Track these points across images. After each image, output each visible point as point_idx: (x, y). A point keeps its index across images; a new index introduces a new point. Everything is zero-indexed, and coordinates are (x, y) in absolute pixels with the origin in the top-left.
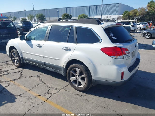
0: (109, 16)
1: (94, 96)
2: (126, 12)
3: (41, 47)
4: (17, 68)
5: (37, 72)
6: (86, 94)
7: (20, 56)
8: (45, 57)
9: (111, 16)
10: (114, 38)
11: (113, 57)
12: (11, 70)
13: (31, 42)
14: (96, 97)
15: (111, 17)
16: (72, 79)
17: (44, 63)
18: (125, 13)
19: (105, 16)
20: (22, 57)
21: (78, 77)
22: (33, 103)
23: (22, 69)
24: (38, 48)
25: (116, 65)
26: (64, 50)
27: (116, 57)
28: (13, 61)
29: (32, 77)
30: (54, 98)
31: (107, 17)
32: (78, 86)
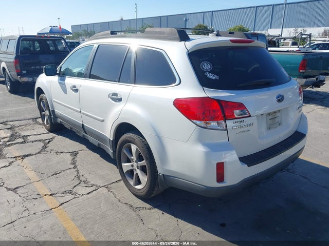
0: (300, 29)
1: (163, 214)
3: (77, 91)
4: (48, 132)
5: (78, 143)
6: (148, 206)
7: (50, 109)
8: (84, 114)
10: (210, 76)
11: (198, 122)
12: (35, 135)
13: (64, 80)
14: (167, 216)
16: (126, 166)
17: (83, 125)
19: (292, 30)
20: (53, 111)
21: (135, 164)
22: (28, 209)
23: (54, 135)
24: (74, 92)
25: (205, 145)
26: (111, 100)
27: (207, 123)
28: (43, 117)
29: (62, 153)
30: (76, 204)
32: (136, 185)
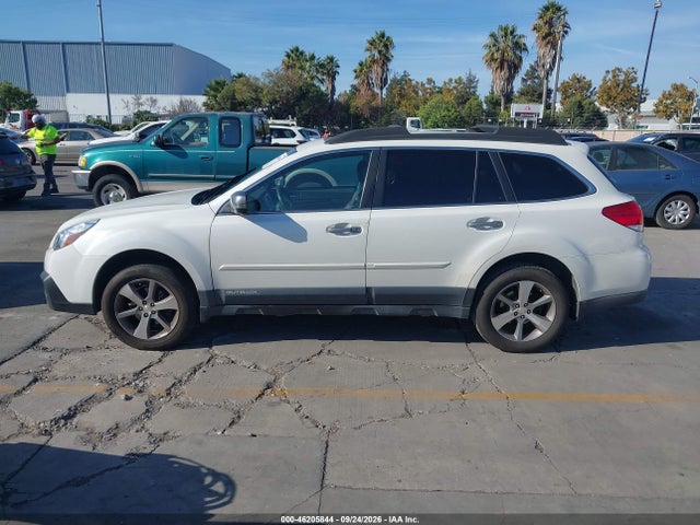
0: (144, 98)
2: (217, 83)
7: (203, 289)
9: (154, 97)
15: (155, 101)
17: (367, 290)
18: (216, 90)
19: (129, 98)
20: (213, 293)
21: (522, 309)
26: (474, 229)
28: (121, 324)
31: (140, 104)
